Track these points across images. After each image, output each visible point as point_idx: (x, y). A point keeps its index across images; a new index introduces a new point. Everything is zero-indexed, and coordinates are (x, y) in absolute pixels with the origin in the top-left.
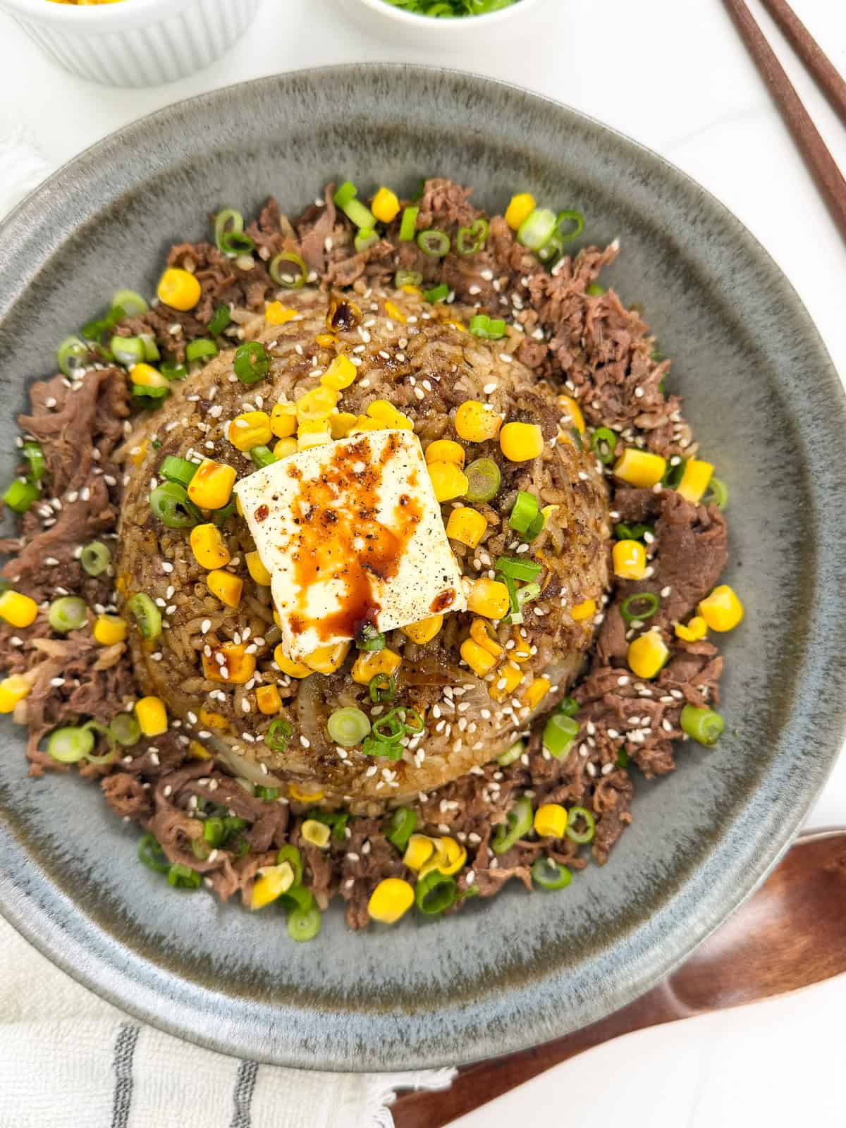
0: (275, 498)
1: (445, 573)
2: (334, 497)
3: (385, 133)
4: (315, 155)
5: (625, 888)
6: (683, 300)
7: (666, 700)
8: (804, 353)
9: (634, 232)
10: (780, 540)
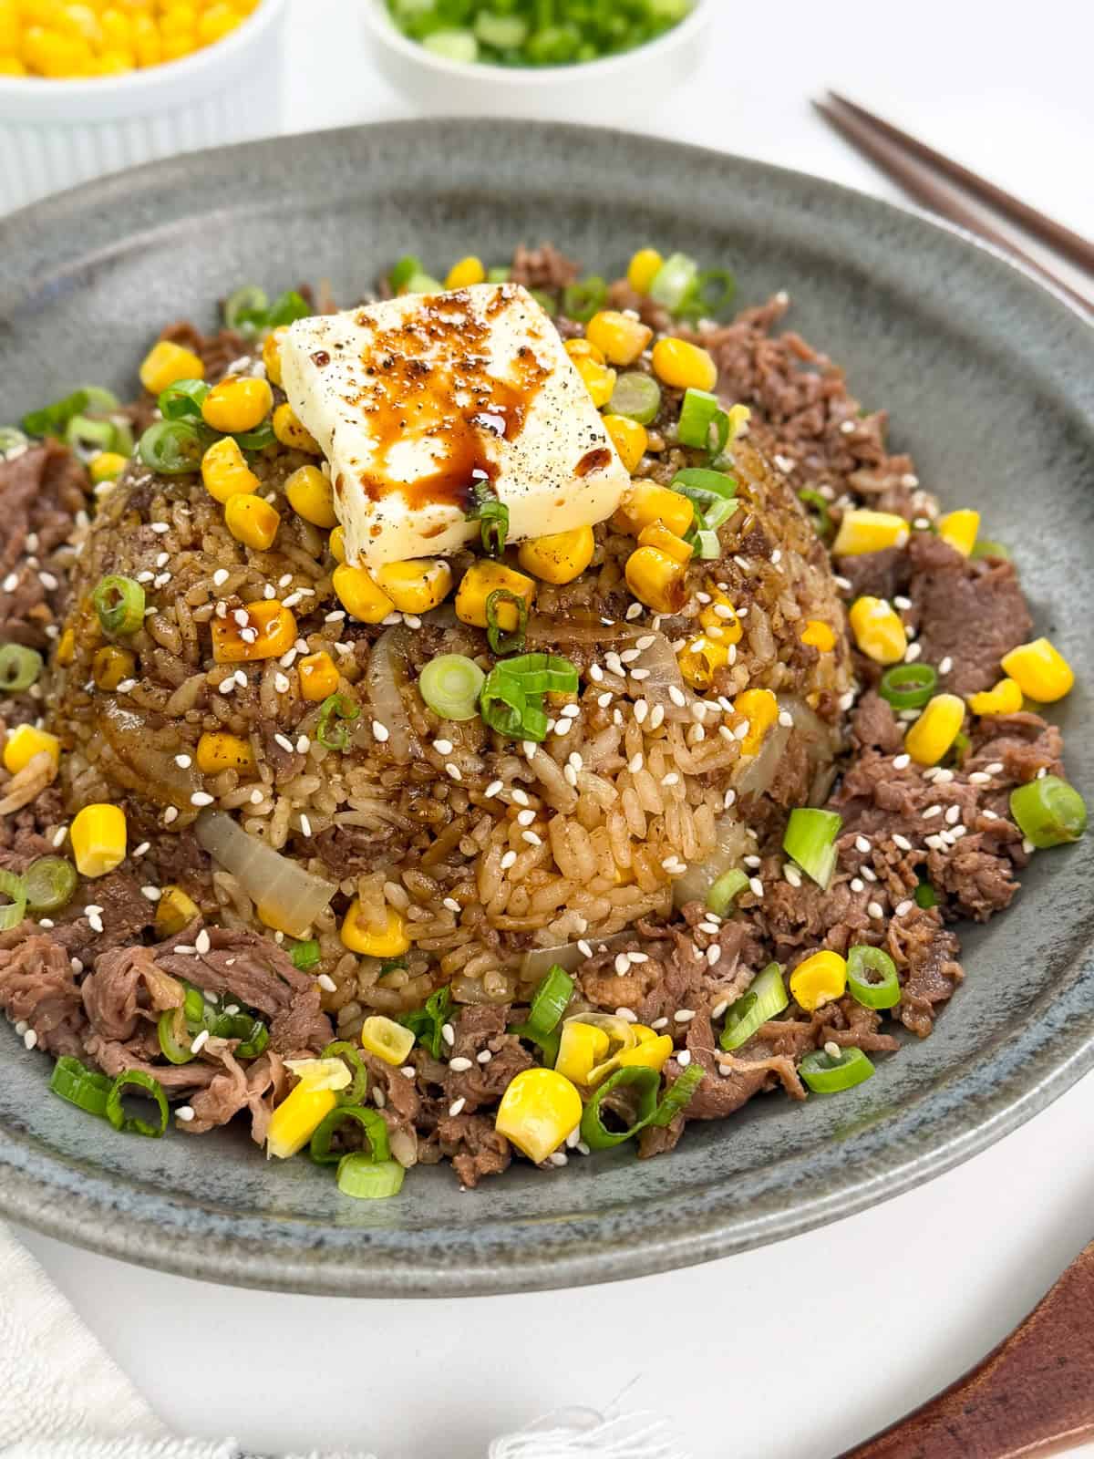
0: (339, 346)
1: (592, 431)
2: (422, 348)
3: (460, 201)
5: (972, 1034)
7: (979, 778)
9: (804, 276)
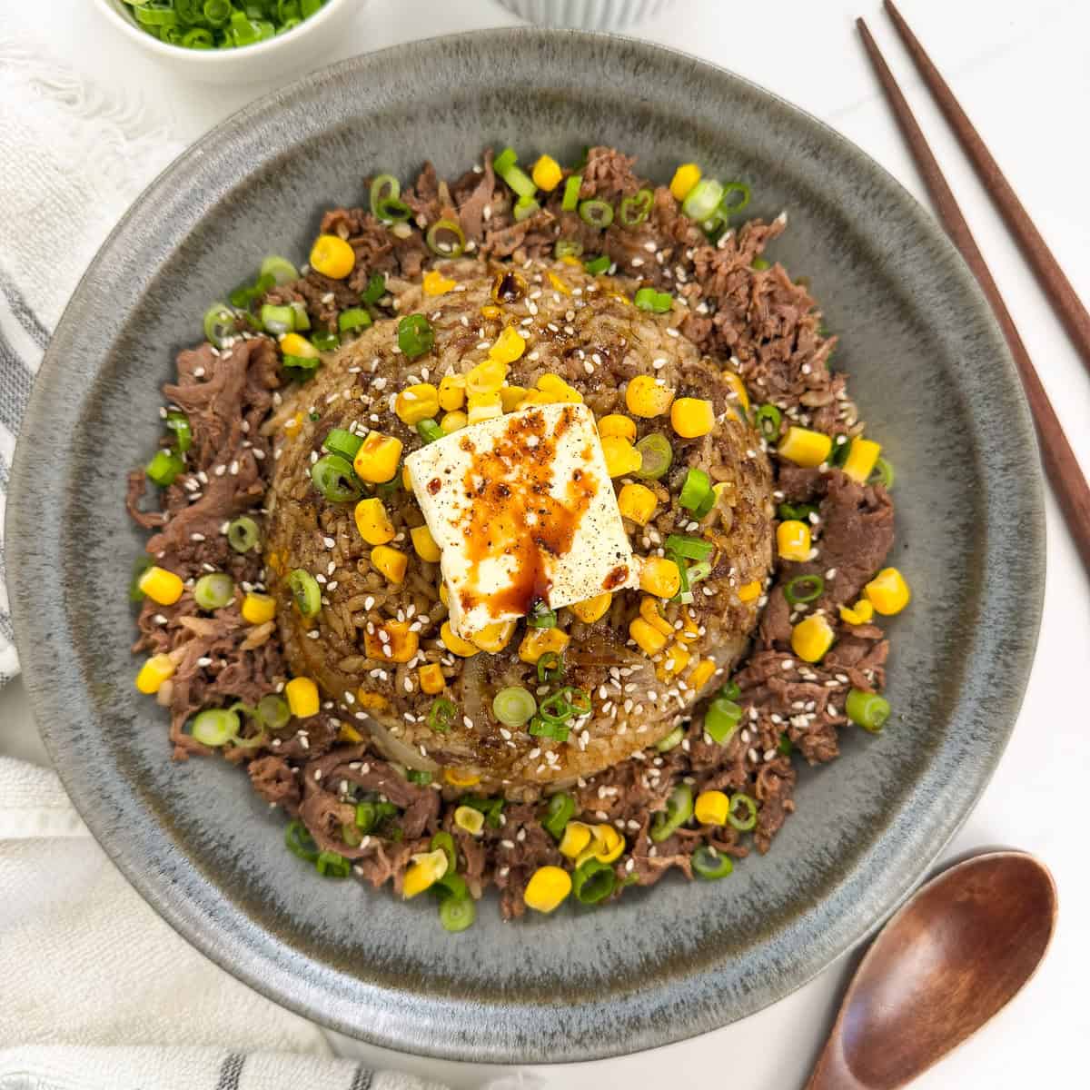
0: (448, 472)
1: (617, 550)
2: (507, 471)
3: (549, 99)
4: (475, 120)
5: (789, 876)
6: (851, 276)
7: (831, 684)
8: (976, 331)
9: (802, 205)
10: (948, 522)
